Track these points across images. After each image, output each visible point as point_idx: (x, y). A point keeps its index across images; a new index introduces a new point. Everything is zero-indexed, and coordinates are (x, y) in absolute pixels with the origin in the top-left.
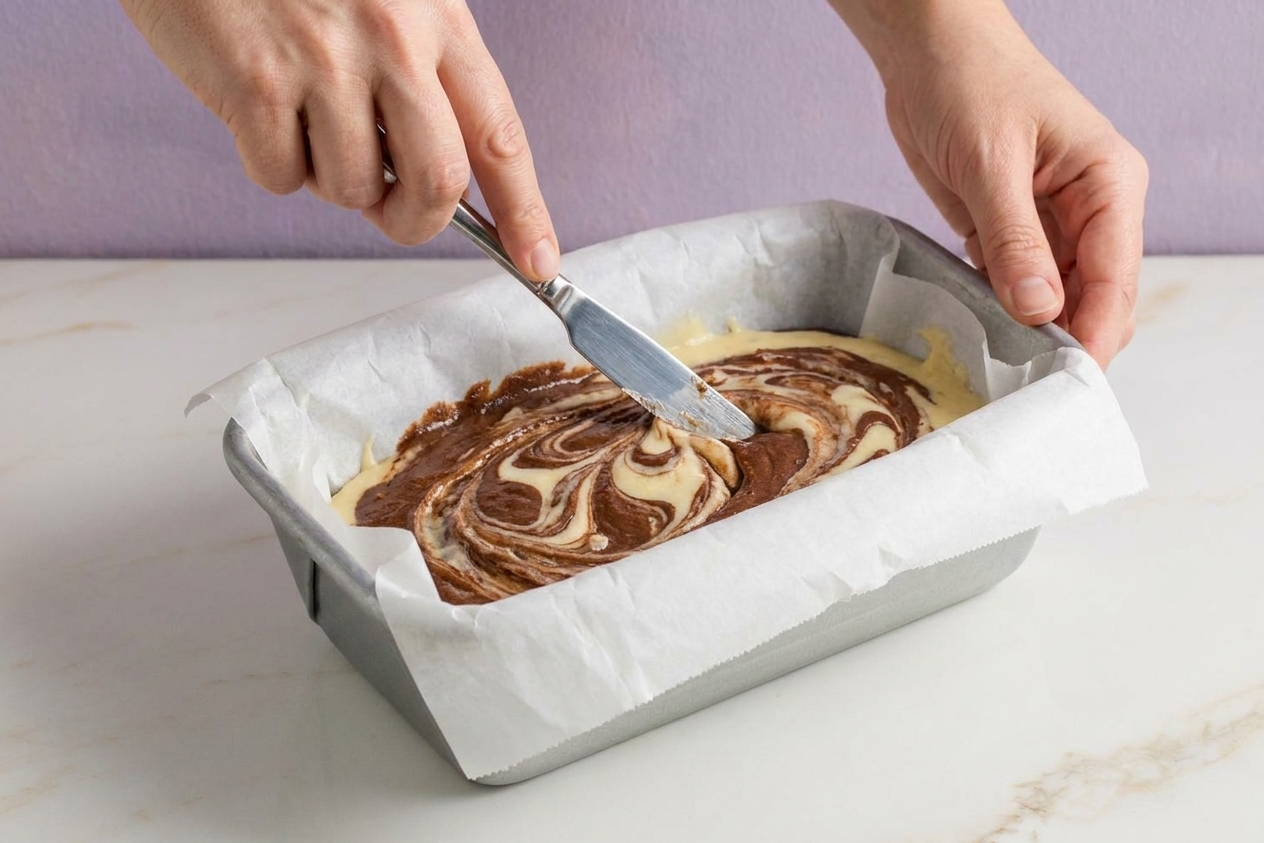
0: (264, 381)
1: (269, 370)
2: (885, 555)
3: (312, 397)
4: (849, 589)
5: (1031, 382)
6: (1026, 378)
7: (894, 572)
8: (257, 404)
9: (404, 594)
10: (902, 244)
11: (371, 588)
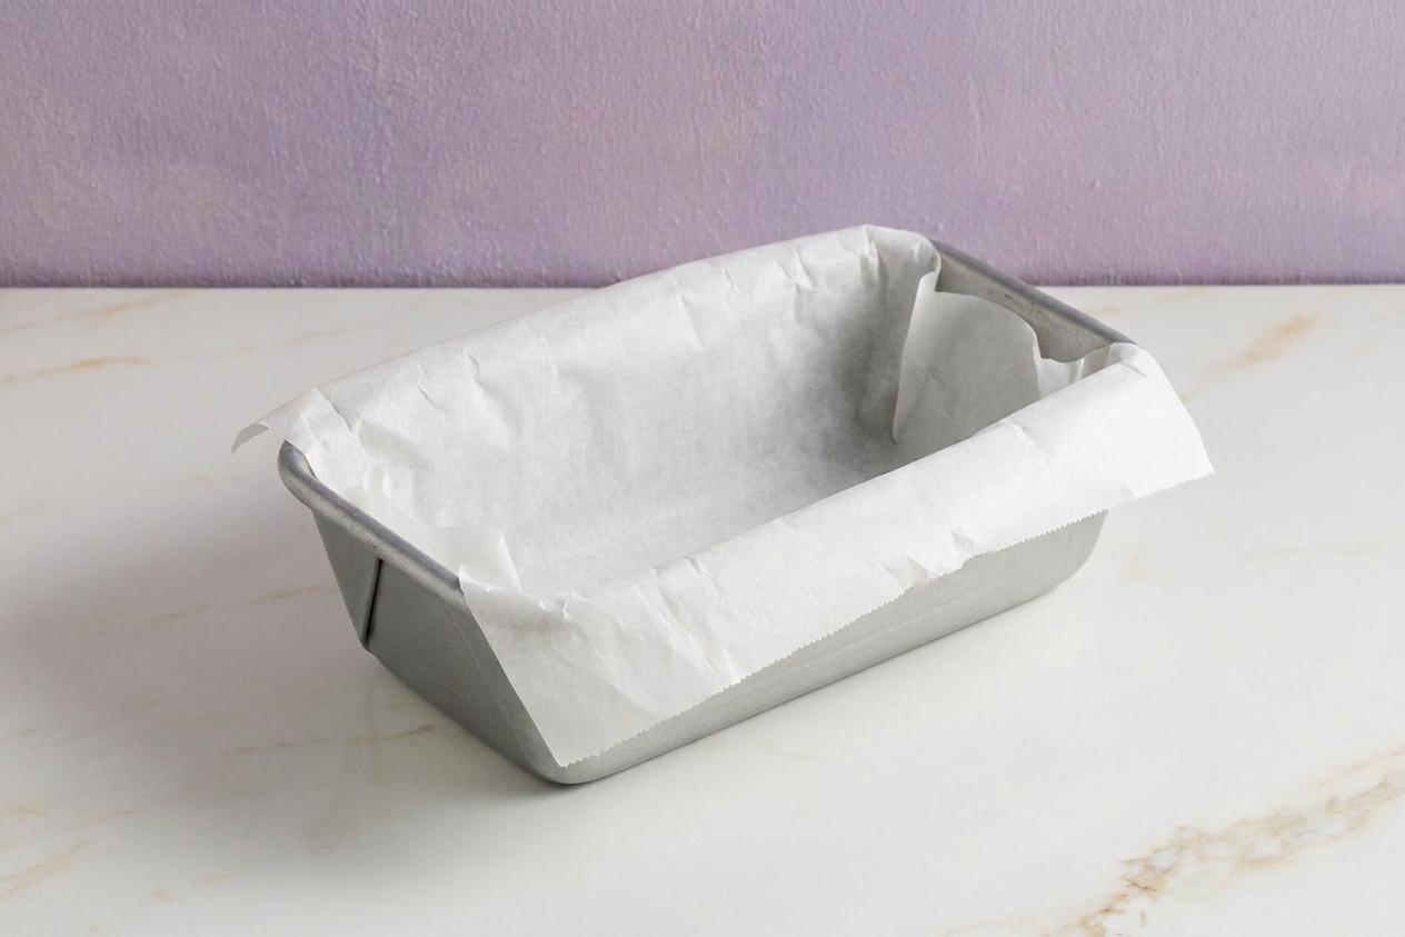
0: (316, 407)
1: (320, 397)
2: (958, 539)
3: (364, 421)
4: (925, 571)
5: (1084, 376)
6: (1080, 373)
7: (967, 556)
8: (312, 428)
9: (489, 588)
10: (943, 262)
11: (455, 584)
